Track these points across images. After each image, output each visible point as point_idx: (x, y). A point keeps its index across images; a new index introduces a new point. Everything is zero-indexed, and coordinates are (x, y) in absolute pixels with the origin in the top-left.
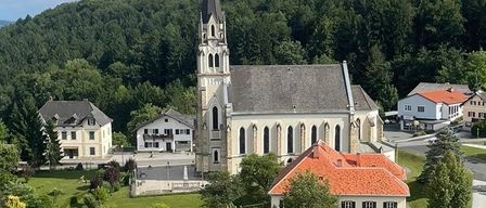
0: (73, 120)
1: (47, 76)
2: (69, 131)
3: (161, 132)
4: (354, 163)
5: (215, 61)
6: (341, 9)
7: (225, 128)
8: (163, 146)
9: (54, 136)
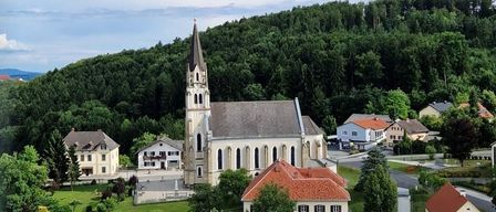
0: (90, 145)
1: (69, 113)
2: (86, 154)
3: (157, 154)
4: (307, 175)
5: (199, 99)
6: (291, 60)
7: (207, 150)
8: (158, 165)
9: (75, 158)
